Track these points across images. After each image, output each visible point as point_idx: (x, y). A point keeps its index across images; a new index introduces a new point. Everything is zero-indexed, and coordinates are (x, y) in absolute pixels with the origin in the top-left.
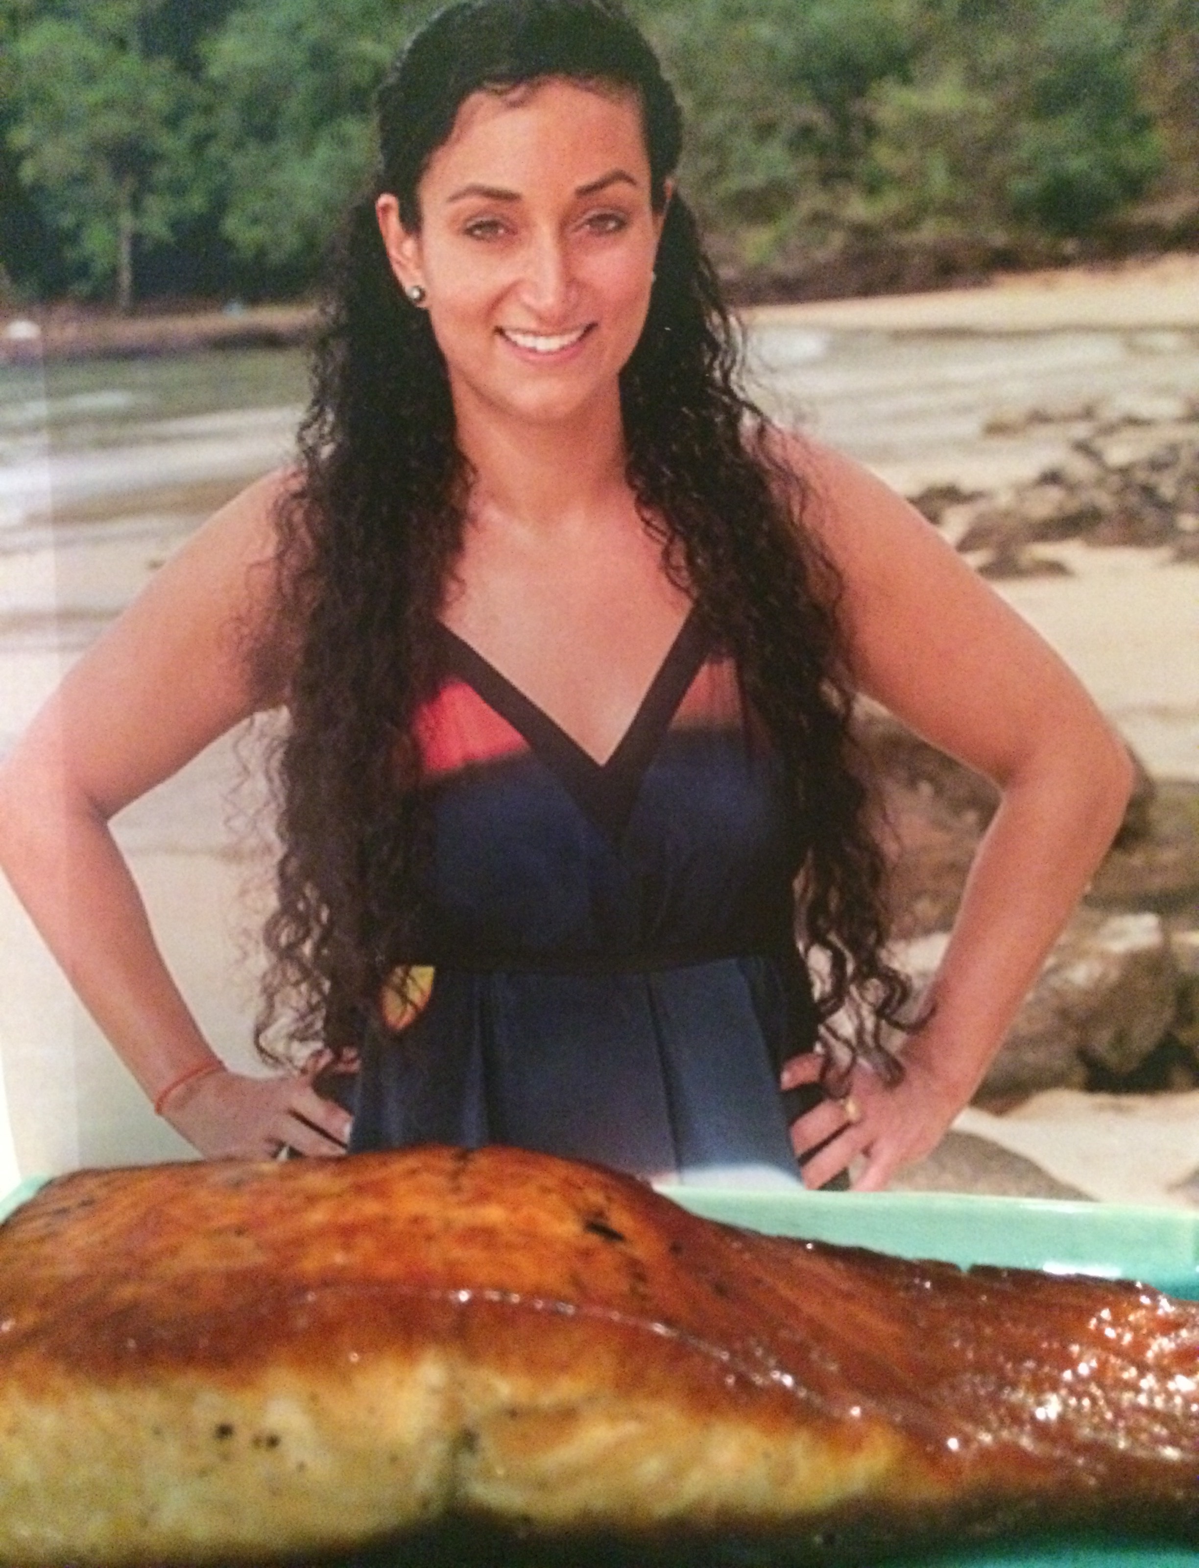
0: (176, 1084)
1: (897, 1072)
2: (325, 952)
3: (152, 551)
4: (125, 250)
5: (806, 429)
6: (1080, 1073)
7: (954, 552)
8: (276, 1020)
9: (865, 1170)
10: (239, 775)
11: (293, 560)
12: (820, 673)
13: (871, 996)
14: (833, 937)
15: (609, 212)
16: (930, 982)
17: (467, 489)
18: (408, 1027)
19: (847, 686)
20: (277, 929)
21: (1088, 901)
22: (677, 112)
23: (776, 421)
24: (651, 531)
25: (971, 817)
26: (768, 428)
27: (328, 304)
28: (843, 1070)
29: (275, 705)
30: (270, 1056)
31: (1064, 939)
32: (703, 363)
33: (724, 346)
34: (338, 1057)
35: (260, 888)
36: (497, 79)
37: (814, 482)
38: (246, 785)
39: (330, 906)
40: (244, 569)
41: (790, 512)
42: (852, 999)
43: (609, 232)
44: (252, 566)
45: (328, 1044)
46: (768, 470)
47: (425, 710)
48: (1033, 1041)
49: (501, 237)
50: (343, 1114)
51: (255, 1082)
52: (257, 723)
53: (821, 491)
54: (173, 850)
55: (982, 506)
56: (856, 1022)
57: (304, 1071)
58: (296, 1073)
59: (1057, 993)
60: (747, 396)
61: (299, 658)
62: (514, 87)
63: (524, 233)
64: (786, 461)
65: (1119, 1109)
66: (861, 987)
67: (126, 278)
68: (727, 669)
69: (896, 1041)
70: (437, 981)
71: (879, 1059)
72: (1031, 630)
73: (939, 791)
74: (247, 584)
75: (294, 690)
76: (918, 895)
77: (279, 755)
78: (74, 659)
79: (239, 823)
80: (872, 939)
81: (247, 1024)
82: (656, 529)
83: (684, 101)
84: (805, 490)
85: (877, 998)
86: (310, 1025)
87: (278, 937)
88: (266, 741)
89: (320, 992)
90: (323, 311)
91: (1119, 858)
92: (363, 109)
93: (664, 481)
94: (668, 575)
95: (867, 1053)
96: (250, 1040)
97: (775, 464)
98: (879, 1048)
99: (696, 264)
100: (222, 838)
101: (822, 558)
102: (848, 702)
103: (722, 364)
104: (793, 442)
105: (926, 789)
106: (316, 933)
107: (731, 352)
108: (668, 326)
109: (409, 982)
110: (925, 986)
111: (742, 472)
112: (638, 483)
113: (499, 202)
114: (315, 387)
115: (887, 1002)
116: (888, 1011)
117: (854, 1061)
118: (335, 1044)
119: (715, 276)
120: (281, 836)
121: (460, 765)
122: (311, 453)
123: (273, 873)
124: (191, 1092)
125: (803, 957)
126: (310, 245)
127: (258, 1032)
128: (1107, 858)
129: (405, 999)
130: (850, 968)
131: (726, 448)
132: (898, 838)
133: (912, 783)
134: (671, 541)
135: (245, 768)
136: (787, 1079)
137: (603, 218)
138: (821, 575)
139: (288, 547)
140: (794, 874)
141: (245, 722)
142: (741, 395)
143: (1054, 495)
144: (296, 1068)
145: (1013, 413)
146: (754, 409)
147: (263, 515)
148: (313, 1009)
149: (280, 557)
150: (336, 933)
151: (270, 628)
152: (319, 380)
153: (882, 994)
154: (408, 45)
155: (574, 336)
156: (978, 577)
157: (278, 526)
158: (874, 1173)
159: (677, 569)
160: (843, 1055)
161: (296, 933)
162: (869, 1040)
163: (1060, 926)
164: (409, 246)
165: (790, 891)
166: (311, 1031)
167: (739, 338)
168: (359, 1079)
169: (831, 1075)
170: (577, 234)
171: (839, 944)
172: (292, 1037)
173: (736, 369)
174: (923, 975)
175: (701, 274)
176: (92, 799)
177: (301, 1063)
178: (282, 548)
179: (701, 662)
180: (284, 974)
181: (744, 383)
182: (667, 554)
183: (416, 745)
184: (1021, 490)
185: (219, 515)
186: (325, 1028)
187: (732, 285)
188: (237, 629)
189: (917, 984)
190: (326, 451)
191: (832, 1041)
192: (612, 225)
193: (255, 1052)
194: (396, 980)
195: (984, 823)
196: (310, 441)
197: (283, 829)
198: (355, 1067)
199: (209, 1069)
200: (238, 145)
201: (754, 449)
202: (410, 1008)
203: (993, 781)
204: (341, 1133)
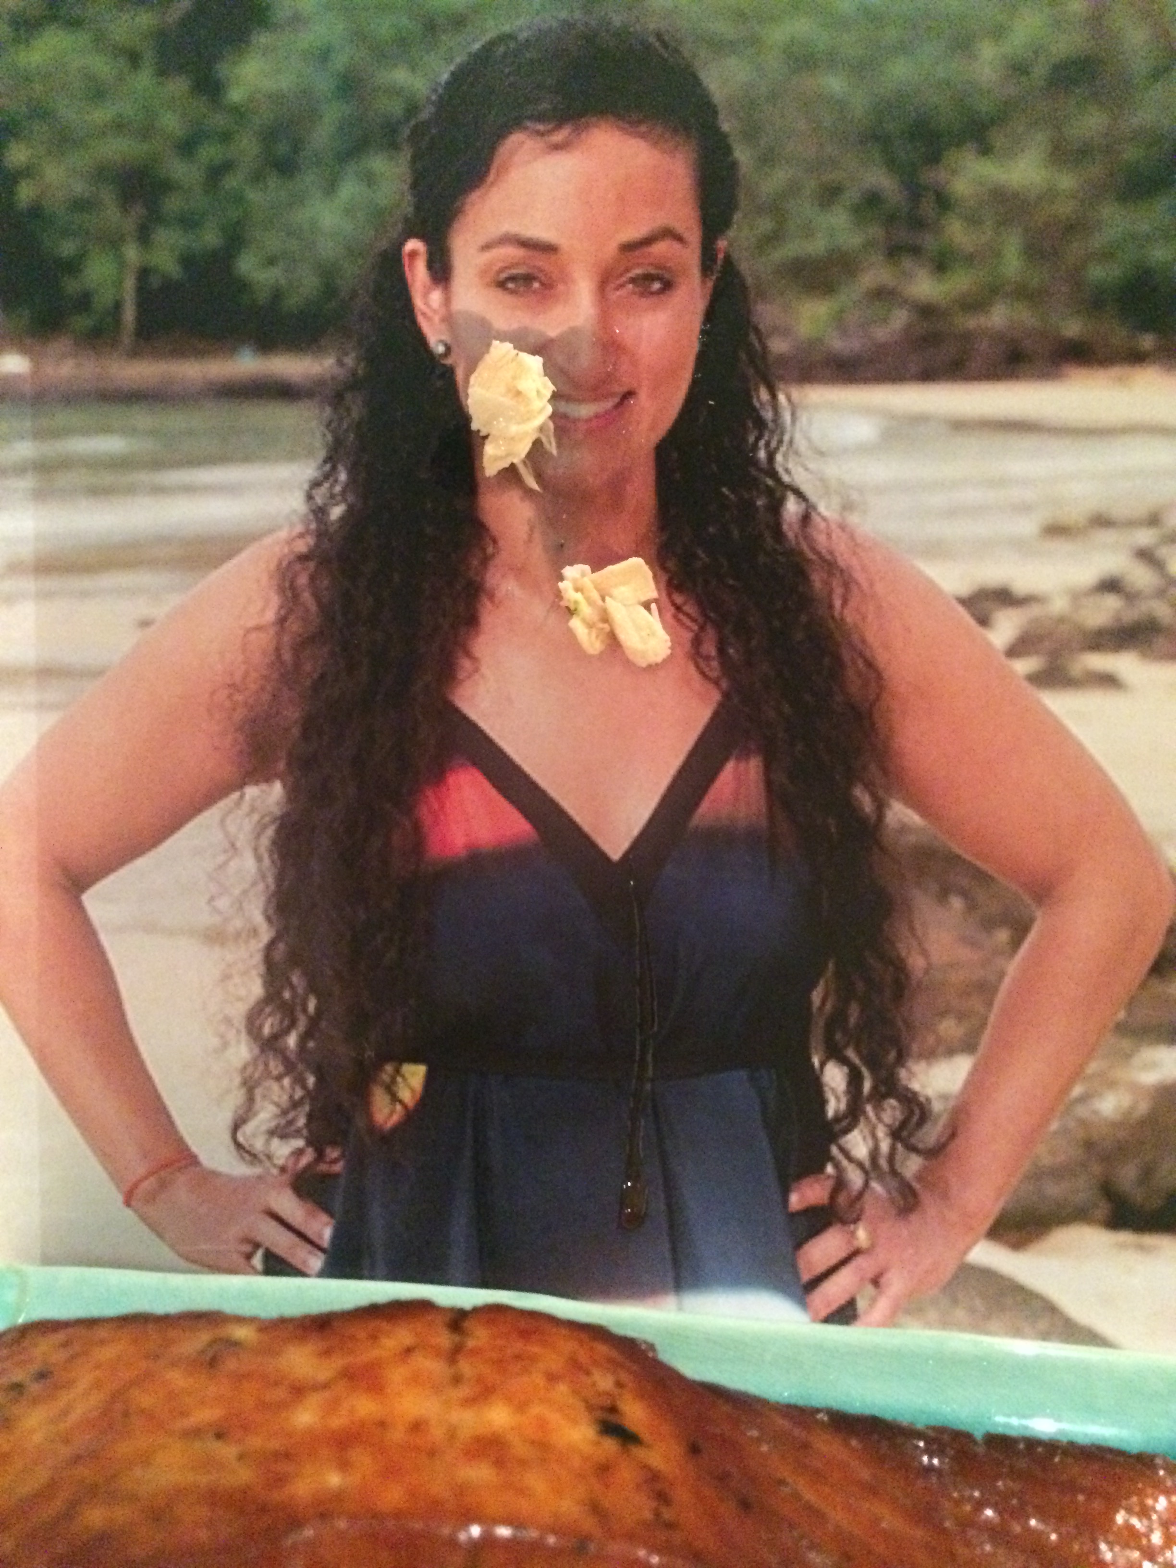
0: (146, 1178)
1: (911, 1199)
2: (311, 1044)
3: (143, 608)
4: (130, 284)
5: (853, 519)
6: (1103, 1209)
7: (1003, 658)
8: (255, 1114)
9: (873, 1301)
10: (225, 851)
11: (294, 626)
12: (852, 776)
13: (887, 1117)
14: (851, 1053)
15: (653, 271)
16: (952, 1103)
17: (485, 561)
18: (395, 1129)
19: (881, 793)
20: (261, 1018)
21: (1122, 1029)
22: (734, 166)
23: (822, 508)
24: (681, 616)
25: (1003, 936)
26: (814, 515)
27: (347, 354)
28: (854, 1193)
29: (268, 780)
30: (248, 1152)
31: (1093, 1067)
32: (747, 441)
33: (771, 425)
34: (320, 1156)
35: (245, 973)
36: (540, 118)
37: (859, 576)
38: (232, 864)
39: (319, 997)
40: (241, 632)
41: (831, 607)
42: (867, 1118)
43: (652, 293)
44: (248, 631)
45: (309, 1143)
46: (811, 559)
47: (429, 793)
48: (1057, 1173)
49: (534, 292)
50: (324, 1218)
51: (231, 1179)
52: (247, 797)
53: (865, 585)
54: (150, 928)
55: (1034, 611)
56: (870, 1143)
57: (283, 1169)
58: (275, 1171)
59: (1083, 1123)
60: (793, 480)
61: (296, 731)
62: (559, 127)
63: (561, 287)
64: (831, 553)
65: (1141, 1248)
66: (878, 1108)
67: (129, 315)
68: (754, 767)
69: (911, 1166)
70: (430, 1079)
71: (894, 1183)
72: (1079, 745)
73: (972, 906)
74: (244, 648)
75: (289, 764)
76: (943, 1014)
77: (270, 832)
78: (51, 719)
79: (223, 903)
80: (892, 1055)
81: (225, 1117)
82: (688, 615)
83: (742, 155)
84: (847, 584)
85: (895, 1119)
86: (290, 1123)
87: (261, 1027)
88: (256, 817)
89: (304, 1087)
90: (340, 363)
91: (1157, 987)
92: (394, 146)
93: (698, 564)
94: (697, 666)
95: (881, 1178)
96: (227, 1137)
97: (818, 554)
98: (894, 1173)
99: (747, 335)
100: (206, 918)
101: (861, 655)
102: (881, 807)
103: (767, 444)
104: (838, 530)
105: (957, 903)
106: (302, 1023)
107: (778, 432)
108: (712, 400)
109: (399, 1079)
110: (945, 1110)
111: (782, 559)
112: (670, 564)
113: (536, 254)
114: (327, 444)
115: (904, 1124)
116: (905, 1134)
117: (866, 1184)
118: (317, 1143)
119: (764, 347)
120: (269, 919)
121: (463, 854)
122: (320, 512)
123: (258, 958)
124: (163, 1185)
125: (818, 1072)
126: (329, 290)
127: (236, 1127)
128: (1143, 985)
129: (395, 1098)
130: (867, 1086)
131: (767, 535)
132: (925, 953)
133: (943, 895)
134: (702, 628)
135: (233, 845)
136: (795, 1201)
137: (649, 278)
138: (859, 674)
139: (290, 611)
140: (813, 985)
141: (235, 795)
142: (786, 478)
143: (1112, 603)
144: (275, 1165)
145: (1075, 514)
146: (799, 494)
147: (265, 579)
148: (295, 1105)
149: (281, 621)
150: (323, 1024)
151: (266, 697)
152: (333, 437)
153: (899, 1116)
154: (445, 77)
155: (609, 404)
156: (1025, 684)
157: (281, 590)
158: (883, 1305)
159: (707, 658)
160: (855, 1178)
161: (281, 1022)
162: (883, 1163)
163: (1090, 1055)
164: (436, 296)
165: (810, 1003)
166: (293, 1128)
167: (787, 417)
168: (342, 1181)
169: (842, 1199)
170: (618, 293)
171: (856, 1061)
172: (272, 1133)
173: (783, 449)
174: (944, 1097)
175: (750, 344)
176: (66, 870)
177: (281, 1162)
178: (283, 612)
179: (726, 759)
180: (266, 1065)
181: (790, 466)
182: (697, 642)
183: (417, 827)
184: (1077, 596)
185: (215, 575)
186: (307, 1125)
187: (783, 360)
188: (230, 696)
189: (937, 1106)
190: (336, 512)
191: (845, 1163)
192: (657, 286)
193: (232, 1147)
194: (385, 1077)
195: (1016, 943)
196: (319, 501)
197: (271, 912)
198: (338, 1168)
199: (184, 1162)
200: (257, 177)
201: (796, 537)
202: (399, 1107)
203: (1027, 899)
204: (320, 1236)
